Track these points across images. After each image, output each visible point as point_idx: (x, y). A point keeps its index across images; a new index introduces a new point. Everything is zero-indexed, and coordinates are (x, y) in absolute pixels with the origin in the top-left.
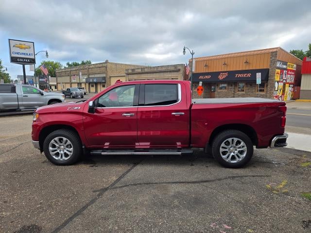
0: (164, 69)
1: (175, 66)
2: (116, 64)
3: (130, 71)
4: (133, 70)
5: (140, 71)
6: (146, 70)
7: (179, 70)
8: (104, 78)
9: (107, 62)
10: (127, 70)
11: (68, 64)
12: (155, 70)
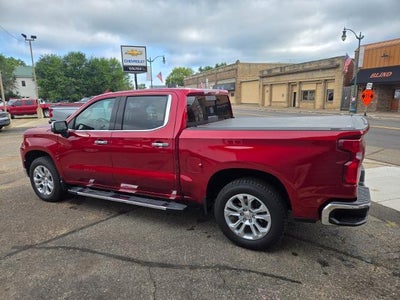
0: (313, 66)
1: (332, 60)
2: (250, 65)
3: (266, 73)
4: (269, 71)
5: (278, 71)
6: (287, 70)
7: (338, 66)
8: (233, 85)
9: (238, 62)
10: (262, 72)
11: (200, 69)
12: (301, 68)
